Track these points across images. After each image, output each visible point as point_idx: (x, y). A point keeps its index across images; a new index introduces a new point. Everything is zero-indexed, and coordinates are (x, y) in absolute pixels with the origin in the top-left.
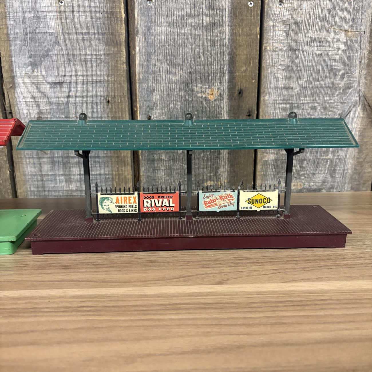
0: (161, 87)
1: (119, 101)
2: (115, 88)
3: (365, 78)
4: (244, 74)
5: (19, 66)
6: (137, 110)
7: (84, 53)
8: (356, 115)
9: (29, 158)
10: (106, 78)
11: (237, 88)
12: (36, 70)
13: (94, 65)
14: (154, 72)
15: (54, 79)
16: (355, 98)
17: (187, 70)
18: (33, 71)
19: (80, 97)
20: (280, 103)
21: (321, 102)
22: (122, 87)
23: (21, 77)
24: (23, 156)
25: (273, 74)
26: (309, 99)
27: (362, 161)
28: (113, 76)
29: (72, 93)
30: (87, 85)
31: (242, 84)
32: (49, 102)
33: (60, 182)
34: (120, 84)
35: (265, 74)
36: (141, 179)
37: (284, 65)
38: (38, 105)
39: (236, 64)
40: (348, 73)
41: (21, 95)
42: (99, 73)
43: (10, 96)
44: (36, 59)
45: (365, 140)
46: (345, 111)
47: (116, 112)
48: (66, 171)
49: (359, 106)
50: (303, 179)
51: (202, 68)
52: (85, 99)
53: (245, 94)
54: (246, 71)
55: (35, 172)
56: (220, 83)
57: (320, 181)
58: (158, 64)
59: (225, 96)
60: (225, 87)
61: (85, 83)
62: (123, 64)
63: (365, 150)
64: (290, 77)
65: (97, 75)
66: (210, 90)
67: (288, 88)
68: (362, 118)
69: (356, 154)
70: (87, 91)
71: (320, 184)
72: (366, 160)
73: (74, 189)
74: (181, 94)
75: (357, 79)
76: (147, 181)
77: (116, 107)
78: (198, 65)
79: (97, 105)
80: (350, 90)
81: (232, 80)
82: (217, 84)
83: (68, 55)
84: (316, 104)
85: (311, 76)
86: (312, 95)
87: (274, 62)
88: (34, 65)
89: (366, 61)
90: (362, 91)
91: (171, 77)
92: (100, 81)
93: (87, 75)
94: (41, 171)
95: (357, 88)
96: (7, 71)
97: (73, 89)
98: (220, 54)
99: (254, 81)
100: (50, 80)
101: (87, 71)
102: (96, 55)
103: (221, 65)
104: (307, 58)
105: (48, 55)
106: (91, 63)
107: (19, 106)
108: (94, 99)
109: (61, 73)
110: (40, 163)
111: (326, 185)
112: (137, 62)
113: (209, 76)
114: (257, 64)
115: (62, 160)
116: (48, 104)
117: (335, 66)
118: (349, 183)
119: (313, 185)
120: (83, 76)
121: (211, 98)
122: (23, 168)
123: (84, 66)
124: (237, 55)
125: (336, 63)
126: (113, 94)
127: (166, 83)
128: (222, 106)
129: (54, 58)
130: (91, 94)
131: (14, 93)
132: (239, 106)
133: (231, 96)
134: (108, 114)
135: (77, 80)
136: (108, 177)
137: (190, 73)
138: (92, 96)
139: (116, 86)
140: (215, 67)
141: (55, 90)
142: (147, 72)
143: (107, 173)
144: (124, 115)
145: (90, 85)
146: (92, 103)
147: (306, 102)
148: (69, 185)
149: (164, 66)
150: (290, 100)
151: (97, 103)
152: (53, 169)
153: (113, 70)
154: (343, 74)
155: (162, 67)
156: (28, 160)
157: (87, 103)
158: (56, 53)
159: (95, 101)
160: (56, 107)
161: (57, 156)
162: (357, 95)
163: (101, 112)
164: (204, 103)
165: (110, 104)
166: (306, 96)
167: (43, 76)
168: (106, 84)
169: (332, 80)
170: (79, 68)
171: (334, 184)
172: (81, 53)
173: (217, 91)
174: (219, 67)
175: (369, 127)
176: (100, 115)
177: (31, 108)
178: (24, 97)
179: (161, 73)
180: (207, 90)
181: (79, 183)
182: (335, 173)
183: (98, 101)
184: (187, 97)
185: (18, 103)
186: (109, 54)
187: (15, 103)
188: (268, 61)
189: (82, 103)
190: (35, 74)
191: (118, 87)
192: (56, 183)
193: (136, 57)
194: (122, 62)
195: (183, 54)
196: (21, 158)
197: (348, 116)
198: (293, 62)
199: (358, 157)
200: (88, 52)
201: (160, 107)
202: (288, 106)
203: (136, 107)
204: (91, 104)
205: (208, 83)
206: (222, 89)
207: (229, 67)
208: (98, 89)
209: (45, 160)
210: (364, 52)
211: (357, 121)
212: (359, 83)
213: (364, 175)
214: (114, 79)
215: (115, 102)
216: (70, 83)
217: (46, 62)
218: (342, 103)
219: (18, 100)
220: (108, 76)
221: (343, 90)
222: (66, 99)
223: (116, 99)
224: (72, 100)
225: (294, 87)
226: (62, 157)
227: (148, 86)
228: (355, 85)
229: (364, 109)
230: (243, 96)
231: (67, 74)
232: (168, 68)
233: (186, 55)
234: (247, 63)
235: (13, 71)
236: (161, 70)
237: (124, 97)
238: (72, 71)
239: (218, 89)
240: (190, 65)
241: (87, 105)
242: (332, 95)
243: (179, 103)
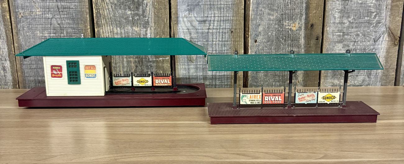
0: (264, 23)
1: (239, 31)
2: (236, 24)
3: (389, 17)
4: (314, 15)
5: (181, 12)
6: (249, 36)
7: (220, 3)
8: (384, 39)
9: (182, 65)
10: (232, 18)
11: (310, 23)
12: (191, 13)
13: (225, 10)
14: (261, 14)
15: (201, 19)
16: (383, 29)
17: (280, 12)
18: (189, 14)
19: (216, 29)
20: (336, 32)
21: (362, 32)
22: (240, 23)
23: (182, 18)
24: (179, 64)
25: (332, 14)
26: (355, 29)
27: (387, 68)
28: (236, 17)
29: (211, 27)
30: (220, 22)
31: (313, 21)
32: (197, 32)
33: (200, 79)
34: (240, 21)
35: (328, 15)
36: (249, 78)
37: (339, 9)
38: (190, 34)
39: (310, 9)
40: (378, 14)
41: (180, 28)
42: (227, 15)
43: (174, 28)
44: (191, 7)
45: (390, 55)
46: (377, 37)
47: (236, 38)
48: (204, 73)
49: (386, 34)
50: (350, 79)
51: (289, 11)
52: (219, 30)
53: (315, 27)
54: (316, 13)
55: (185, 73)
56: (300, 20)
57: (361, 80)
58: (263, 9)
59: (303, 28)
60: (302, 23)
61: (219, 21)
62: (242, 10)
63: (389, 61)
64: (343, 17)
65: (226, 16)
66: (293, 24)
67: (341, 23)
68: (388, 41)
69: (384, 63)
70: (220, 26)
71: (361, 82)
72: (390, 67)
73: (208, 84)
74: (275, 27)
75: (385, 18)
76: (252, 79)
77: (236, 35)
78: (287, 10)
79: (225, 34)
80: (380, 24)
81: (307, 19)
82: (298, 21)
83: (210, 4)
84: (359, 33)
85: (356, 16)
86: (356, 27)
87: (333, 7)
88: (190, 10)
89: (390, 7)
90: (388, 25)
91: (270, 17)
92: (228, 20)
93: (221, 16)
94: (189, 73)
95: (384, 23)
96: (174, 14)
97: (212, 25)
98: (300, 3)
99: (320, 19)
100: (198, 19)
101: (221, 14)
102: (226, 4)
103: (301, 10)
104: (353, 5)
105: (198, 5)
106: (224, 9)
107: (179, 34)
108: (224, 30)
109: (205, 15)
110: (189, 68)
111: (365, 83)
112: (251, 9)
113: (293, 16)
114: (323, 9)
115: (202, 67)
116: (196, 33)
117: (370, 10)
118: (380, 82)
119: (357, 83)
120: (218, 17)
121: (294, 29)
122: (178, 71)
123: (219, 11)
124: (310, 4)
125: (372, 8)
126: (235, 27)
127: (267, 21)
128: (301, 34)
129: (202, 6)
130: (222, 27)
131: (177, 26)
132: (311, 34)
133: (306, 28)
134: (231, 39)
135: (214, 19)
136: (228, 76)
137: (282, 14)
138: (223, 29)
139: (237, 23)
140: (297, 11)
141: (201, 25)
142: (256, 14)
143: (228, 74)
144: (241, 39)
145: (222, 22)
146: (223, 33)
147: (352, 31)
148: (205, 81)
149: (267, 11)
150: (342, 30)
151: (225, 32)
152: (196, 72)
153: (237, 13)
154: (376, 15)
155: (266, 11)
156: (181, 66)
157: (219, 33)
158: (203, 4)
159: (224, 32)
160: (201, 35)
161: (199, 64)
162: (384, 27)
163: (227, 38)
164: (290, 32)
165: (233, 33)
166: (352, 28)
167: (195, 17)
168: (231, 22)
169: (369, 18)
170: (216, 12)
171: (370, 82)
172: (218, 3)
173: (297, 25)
174: (299, 11)
175: (392, 46)
176: (226, 40)
177: (186, 35)
178: (183, 29)
179: (265, 15)
180: (292, 24)
181: (211, 80)
182: (371, 75)
183: (226, 32)
184: (279, 29)
185: (179, 32)
186: (234, 4)
187: (177, 33)
188: (330, 7)
189: (217, 33)
190: (190, 15)
191: (238, 23)
192: (198, 80)
193: (250, 5)
194: (241, 9)
195: (278, 3)
196: (178, 65)
197: (379, 40)
198: (345, 8)
199: (385, 65)
200: (222, 3)
201: (263, 34)
202: (341, 34)
203: (248, 35)
204: (221, 33)
205: (293, 20)
206: (301, 23)
207: (306, 10)
208: (227, 25)
209: (192, 66)
210: (389, 1)
211: (385, 43)
212: (386, 21)
213: (389, 77)
214: (236, 19)
215: (236, 32)
216: (210, 21)
217: (197, 9)
218: (375, 32)
219: (179, 31)
220: (233, 17)
221: (376, 24)
222: (207, 30)
223: (237, 30)
224: (210, 31)
225: (345, 22)
226: (202, 65)
227: (256, 22)
228: (383, 21)
229: (389, 35)
230: (314, 27)
231: (209, 16)
232: (269, 12)
233: (280, 4)
234: (317, 8)
235: (178, 14)
236: (265, 13)
237: (242, 29)
238: (212, 14)
239: (298, 24)
240: (282, 10)
241: (219, 34)
242: (369, 27)
243: (274, 32)
